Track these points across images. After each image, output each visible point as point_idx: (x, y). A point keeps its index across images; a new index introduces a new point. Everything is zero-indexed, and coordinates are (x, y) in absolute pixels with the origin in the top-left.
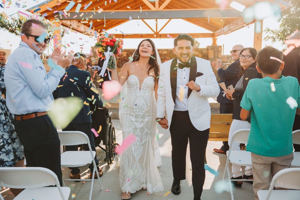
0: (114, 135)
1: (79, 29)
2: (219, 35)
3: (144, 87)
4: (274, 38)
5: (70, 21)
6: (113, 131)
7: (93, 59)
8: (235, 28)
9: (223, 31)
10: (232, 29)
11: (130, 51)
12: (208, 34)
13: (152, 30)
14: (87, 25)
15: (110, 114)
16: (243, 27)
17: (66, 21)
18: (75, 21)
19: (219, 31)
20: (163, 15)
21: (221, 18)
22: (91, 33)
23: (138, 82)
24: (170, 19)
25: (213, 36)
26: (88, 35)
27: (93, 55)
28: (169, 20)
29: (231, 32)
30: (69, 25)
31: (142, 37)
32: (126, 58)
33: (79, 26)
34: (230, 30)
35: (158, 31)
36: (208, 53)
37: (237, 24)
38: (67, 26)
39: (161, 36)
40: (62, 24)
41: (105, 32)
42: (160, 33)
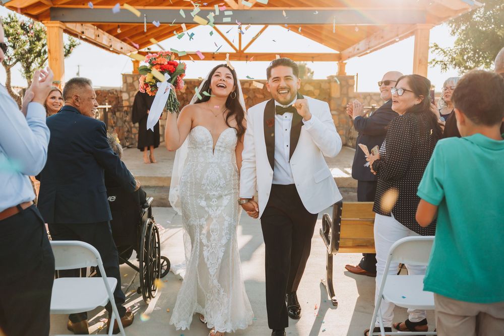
0: (157, 241)
1: (98, 40)
2: (349, 57)
3: (220, 146)
4: (446, 63)
5: (82, 25)
6: (156, 234)
7: (125, 96)
8: (379, 44)
9: (358, 49)
10: (373, 47)
11: (192, 83)
12: (330, 54)
13: (232, 45)
14: (114, 35)
15: (150, 200)
16: (394, 42)
17: (74, 24)
18: (89, 25)
19: (350, 49)
20: (251, 18)
21: (356, 26)
22: (122, 48)
23: (210, 137)
24: (267, 25)
25: (339, 58)
26: (117, 53)
27: (125, 90)
28: (263, 26)
29: (371, 52)
30: (80, 32)
31: (213, 58)
32: (185, 96)
33: (98, 36)
34: (369, 48)
35: (242, 49)
36: (330, 89)
37: (382, 37)
38: (76, 35)
39: (247, 57)
40: (66, 31)
41: (148, 49)
42: (245, 52)
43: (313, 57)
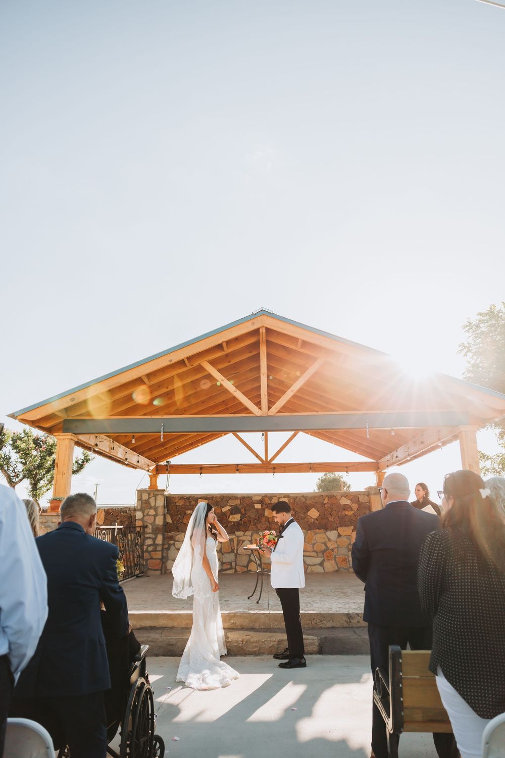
1: (113, 453)
2: (388, 466)
5: (96, 437)
7: (139, 515)
8: (420, 449)
9: (397, 457)
10: (413, 454)
11: (214, 499)
12: (366, 463)
13: (257, 456)
14: (131, 447)
16: (437, 447)
17: (88, 436)
18: (103, 436)
19: (388, 457)
20: (276, 424)
21: (392, 430)
22: (138, 462)
24: (297, 431)
25: (376, 467)
26: (133, 467)
27: (139, 508)
28: (292, 433)
29: (411, 460)
30: (93, 445)
31: (238, 470)
33: (113, 449)
34: (409, 455)
35: (269, 459)
36: (369, 502)
37: (422, 443)
38: (89, 449)
39: (274, 468)
40: (78, 444)
41: (167, 462)
42: (274, 462)
43: (348, 467)
